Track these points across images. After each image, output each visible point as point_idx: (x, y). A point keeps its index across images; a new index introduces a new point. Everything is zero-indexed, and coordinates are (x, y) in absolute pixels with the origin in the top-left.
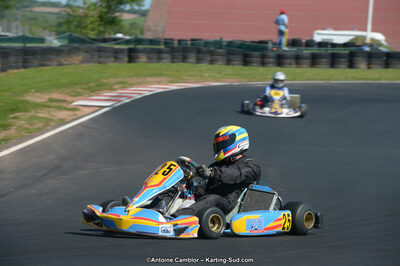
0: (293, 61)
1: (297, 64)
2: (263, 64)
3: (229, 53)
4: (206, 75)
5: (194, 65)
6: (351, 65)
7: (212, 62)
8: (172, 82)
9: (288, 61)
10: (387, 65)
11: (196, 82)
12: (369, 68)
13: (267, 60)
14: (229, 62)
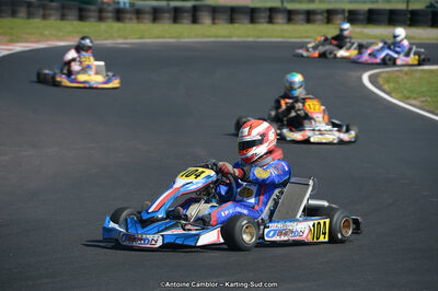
0: (134, 16)
1: (138, 18)
2: (101, 19)
3: (63, 7)
4: (47, 32)
5: (27, 21)
6: (195, 20)
7: (44, 17)
8: (11, 41)
9: (129, 16)
10: (232, 21)
11: (38, 42)
12: (214, 23)
13: (105, 15)
14: (63, 17)
